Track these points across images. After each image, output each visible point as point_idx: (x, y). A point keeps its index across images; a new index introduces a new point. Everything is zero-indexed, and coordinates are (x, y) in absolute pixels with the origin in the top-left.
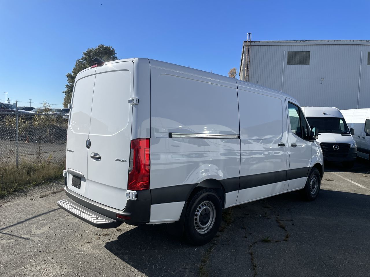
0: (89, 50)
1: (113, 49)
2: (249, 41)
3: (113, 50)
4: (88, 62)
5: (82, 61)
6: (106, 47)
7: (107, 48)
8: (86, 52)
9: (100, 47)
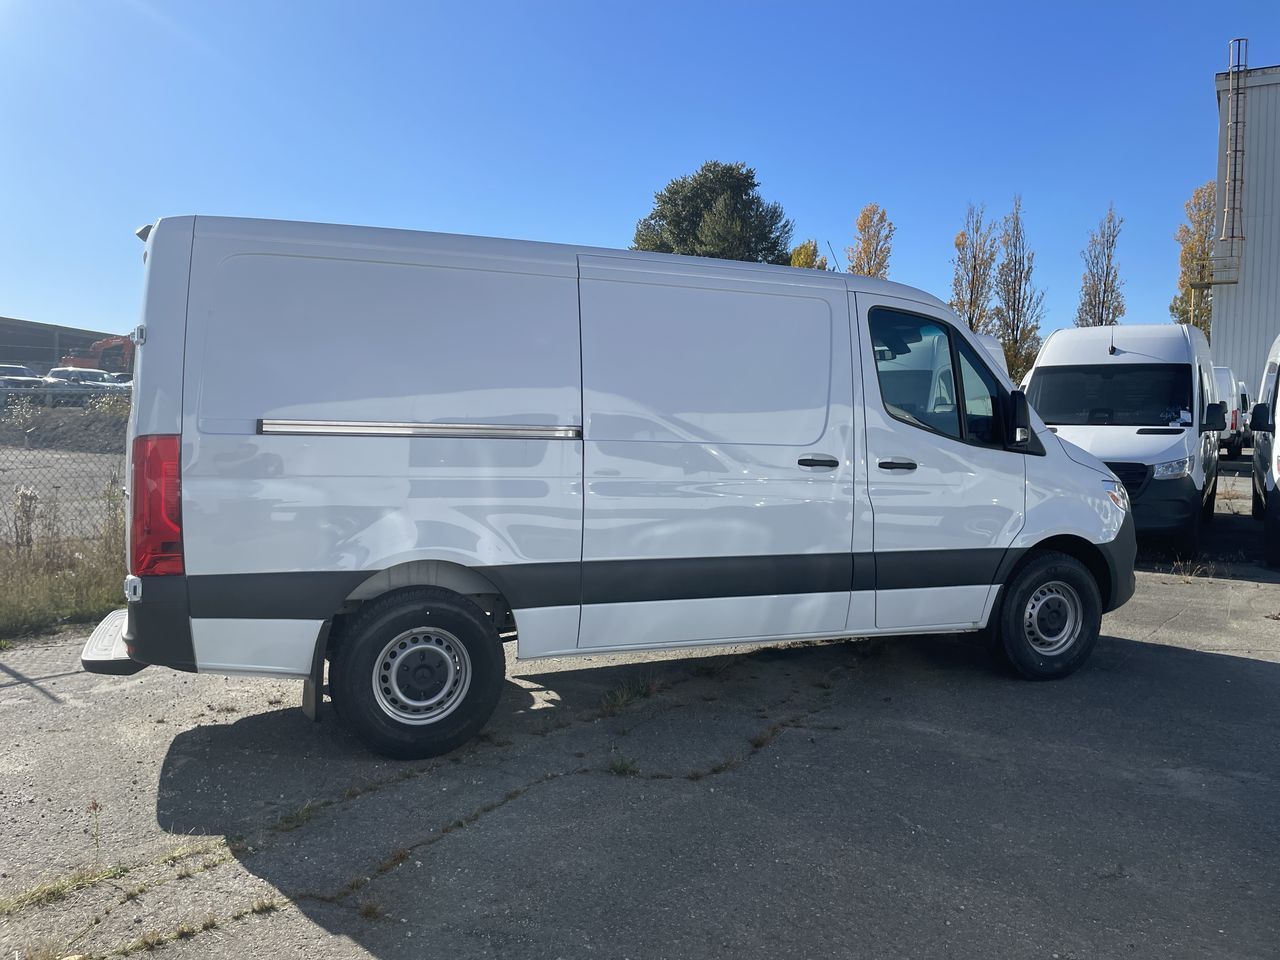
0: (674, 184)
1: (750, 171)
2: (1239, 72)
3: (750, 175)
4: (669, 224)
5: (653, 222)
6: (724, 167)
7: (730, 168)
8: (664, 192)
9: (707, 169)
